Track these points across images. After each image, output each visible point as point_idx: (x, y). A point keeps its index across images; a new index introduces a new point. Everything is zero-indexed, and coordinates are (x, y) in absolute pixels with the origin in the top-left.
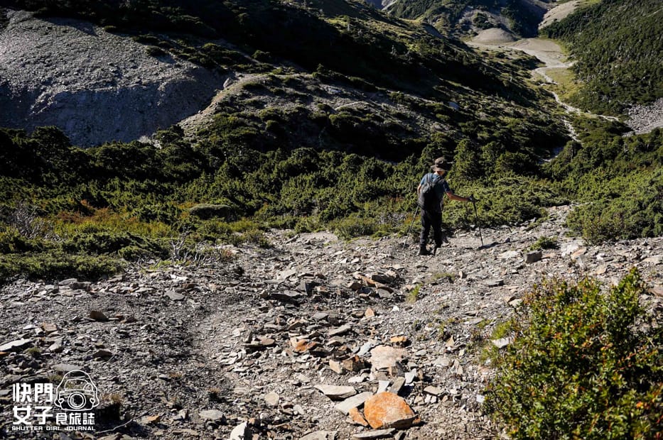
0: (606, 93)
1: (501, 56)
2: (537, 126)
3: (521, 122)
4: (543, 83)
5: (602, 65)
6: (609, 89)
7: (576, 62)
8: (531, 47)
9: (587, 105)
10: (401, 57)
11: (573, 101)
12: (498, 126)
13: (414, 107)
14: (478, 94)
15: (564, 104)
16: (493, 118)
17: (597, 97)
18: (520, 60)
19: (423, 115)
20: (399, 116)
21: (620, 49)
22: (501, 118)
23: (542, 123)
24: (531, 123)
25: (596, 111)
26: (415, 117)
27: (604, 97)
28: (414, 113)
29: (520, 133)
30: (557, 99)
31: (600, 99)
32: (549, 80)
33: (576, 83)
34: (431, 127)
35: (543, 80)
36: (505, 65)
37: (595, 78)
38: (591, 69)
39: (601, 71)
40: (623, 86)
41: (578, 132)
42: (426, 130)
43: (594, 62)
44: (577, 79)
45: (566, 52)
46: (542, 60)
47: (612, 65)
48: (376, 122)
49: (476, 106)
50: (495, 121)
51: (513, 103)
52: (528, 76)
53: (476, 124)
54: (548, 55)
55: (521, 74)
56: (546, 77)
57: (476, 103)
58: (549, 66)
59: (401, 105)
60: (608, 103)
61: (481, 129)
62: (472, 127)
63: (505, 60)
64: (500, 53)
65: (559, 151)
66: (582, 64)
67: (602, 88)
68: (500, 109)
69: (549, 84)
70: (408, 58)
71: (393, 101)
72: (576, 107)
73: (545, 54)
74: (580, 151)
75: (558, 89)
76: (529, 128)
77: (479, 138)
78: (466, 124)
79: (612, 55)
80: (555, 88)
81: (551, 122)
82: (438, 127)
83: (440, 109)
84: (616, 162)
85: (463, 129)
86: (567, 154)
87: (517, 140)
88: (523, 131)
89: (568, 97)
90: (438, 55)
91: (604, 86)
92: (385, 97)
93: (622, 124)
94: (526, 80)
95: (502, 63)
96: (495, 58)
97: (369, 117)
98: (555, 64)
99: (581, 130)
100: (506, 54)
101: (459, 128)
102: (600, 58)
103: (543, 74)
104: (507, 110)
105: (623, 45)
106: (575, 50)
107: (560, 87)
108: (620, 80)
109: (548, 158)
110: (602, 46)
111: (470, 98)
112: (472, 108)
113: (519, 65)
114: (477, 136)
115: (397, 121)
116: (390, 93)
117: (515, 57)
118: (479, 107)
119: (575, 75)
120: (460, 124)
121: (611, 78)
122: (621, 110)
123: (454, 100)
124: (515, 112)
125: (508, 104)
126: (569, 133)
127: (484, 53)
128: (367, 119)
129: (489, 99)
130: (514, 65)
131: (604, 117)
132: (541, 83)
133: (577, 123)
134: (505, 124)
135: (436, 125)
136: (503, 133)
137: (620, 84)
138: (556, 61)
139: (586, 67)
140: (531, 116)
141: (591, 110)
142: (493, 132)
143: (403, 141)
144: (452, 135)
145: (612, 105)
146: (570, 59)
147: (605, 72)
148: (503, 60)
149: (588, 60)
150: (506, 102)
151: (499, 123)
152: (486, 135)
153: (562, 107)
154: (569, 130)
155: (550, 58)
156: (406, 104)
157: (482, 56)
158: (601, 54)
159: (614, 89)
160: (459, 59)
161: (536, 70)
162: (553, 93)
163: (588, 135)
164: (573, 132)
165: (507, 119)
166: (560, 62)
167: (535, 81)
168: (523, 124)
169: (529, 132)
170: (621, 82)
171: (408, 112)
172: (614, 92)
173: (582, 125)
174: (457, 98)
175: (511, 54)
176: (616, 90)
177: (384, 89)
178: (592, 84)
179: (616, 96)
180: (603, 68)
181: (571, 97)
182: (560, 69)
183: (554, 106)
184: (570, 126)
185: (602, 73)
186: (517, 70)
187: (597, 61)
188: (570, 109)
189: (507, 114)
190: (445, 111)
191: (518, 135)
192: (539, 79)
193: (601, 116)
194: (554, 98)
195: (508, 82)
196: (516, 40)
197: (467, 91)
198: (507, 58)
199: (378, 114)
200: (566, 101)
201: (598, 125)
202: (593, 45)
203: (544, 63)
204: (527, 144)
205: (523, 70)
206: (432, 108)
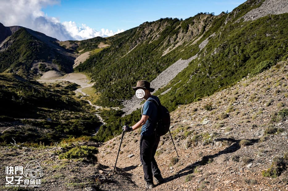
0: (111, 97)
1: (58, 86)
2: (86, 121)
3: (79, 121)
4: (82, 96)
5: (107, 83)
6: (112, 95)
7: (95, 83)
8: (72, 78)
9: (105, 104)
10: (18, 101)
11: (98, 103)
12: (70, 124)
13: (34, 124)
14: (57, 111)
15: (94, 105)
16: (67, 121)
17: (108, 100)
18: (68, 86)
19: (39, 127)
20: (29, 130)
21: (113, 74)
22: (70, 120)
23: (88, 119)
24: (83, 120)
25: (109, 106)
26: (36, 129)
27: (111, 99)
28: (35, 127)
29: (80, 125)
30: (91, 104)
31: (109, 100)
32: (85, 95)
33: (97, 94)
34: (44, 132)
35: (82, 95)
36: (61, 90)
37: (105, 90)
38: (103, 86)
39: (107, 87)
40: (118, 93)
41: (103, 119)
42: (43, 134)
43: (103, 83)
44: (97, 92)
45: (89, 78)
46: (79, 84)
47: (112, 83)
48: (22, 135)
49: (58, 118)
50: (68, 123)
51: (73, 112)
52: (74, 94)
53: (62, 126)
54: (81, 81)
55: (71, 94)
56: (83, 93)
57: (58, 116)
58: (83, 87)
59: (28, 125)
60: (113, 102)
61: (64, 128)
62: (61, 128)
63: (61, 88)
64: (58, 85)
65: (98, 129)
66: (98, 84)
67: (109, 95)
68: (69, 117)
69: (85, 96)
70: (22, 101)
71: (24, 123)
72: (100, 106)
73: (79, 81)
74: (106, 129)
75: (90, 99)
76: (83, 122)
77: (65, 132)
78: (58, 127)
79: (111, 78)
80: (88, 98)
81: (91, 117)
82: (47, 131)
83: (45, 123)
84: (120, 130)
85: (57, 130)
86: (102, 131)
87: (80, 129)
88: (81, 124)
89: (95, 102)
90: (33, 96)
91: (110, 94)
92: (20, 123)
93: (121, 111)
94: (73, 96)
95: (60, 90)
96: (55, 87)
97: (18, 133)
98: (85, 86)
99: (104, 118)
100: (61, 84)
101: (56, 129)
102: (106, 80)
103: (81, 92)
104: (72, 116)
105: (114, 72)
106: (93, 76)
107: (90, 97)
108: (116, 90)
109: (94, 133)
110: (105, 73)
111: (55, 115)
112: (57, 119)
113: (68, 89)
114: (64, 131)
115: (30, 132)
116: (21, 120)
117: (66, 85)
118: (60, 118)
119: (96, 89)
120: (56, 128)
121: (112, 89)
122: (119, 104)
123: (48, 117)
124: (76, 117)
125: (71, 113)
126: (100, 120)
127: (49, 86)
128: (17, 134)
129: (63, 113)
130: (66, 90)
131: (113, 108)
132: (81, 96)
133: (102, 115)
134: (73, 123)
135: (46, 131)
136: (74, 127)
137: (117, 92)
138: (86, 84)
139: (100, 85)
140: (82, 117)
141: (107, 106)
142: (70, 128)
143: (36, 140)
144: (54, 133)
145: (115, 102)
146: (92, 81)
147: (109, 86)
148: (60, 88)
149: (100, 81)
150: (70, 112)
151: (70, 123)
152: (67, 130)
153: (94, 107)
154: (100, 119)
155: (83, 82)
156: (30, 124)
157: (49, 87)
158: (105, 78)
159: (114, 95)
160: (42, 95)
161: (77, 90)
162: (88, 101)
163: (108, 119)
164: (101, 119)
165: (73, 121)
166: (87, 84)
167: (78, 96)
168: (81, 121)
169: (84, 124)
170: (117, 91)
171: (32, 127)
172: (115, 96)
173: (105, 115)
174: (49, 115)
175: (63, 84)
176: (116, 95)
177: (18, 119)
178: (104, 94)
179: (116, 98)
180: (107, 85)
181: (96, 102)
182: (88, 87)
183: (89, 107)
184: (100, 117)
185: (108, 87)
186: (68, 92)
187: (105, 81)
188: (97, 107)
189: (72, 118)
190: (47, 123)
191: (80, 127)
192: (79, 95)
193: (112, 108)
194: (89, 103)
195: (66, 100)
196: (63, 75)
197: (52, 111)
198: (62, 87)
199: (21, 131)
200: (95, 104)
201: (111, 114)
202: (101, 73)
203: (80, 86)
204: (84, 130)
205: (70, 91)
206: (41, 123)
